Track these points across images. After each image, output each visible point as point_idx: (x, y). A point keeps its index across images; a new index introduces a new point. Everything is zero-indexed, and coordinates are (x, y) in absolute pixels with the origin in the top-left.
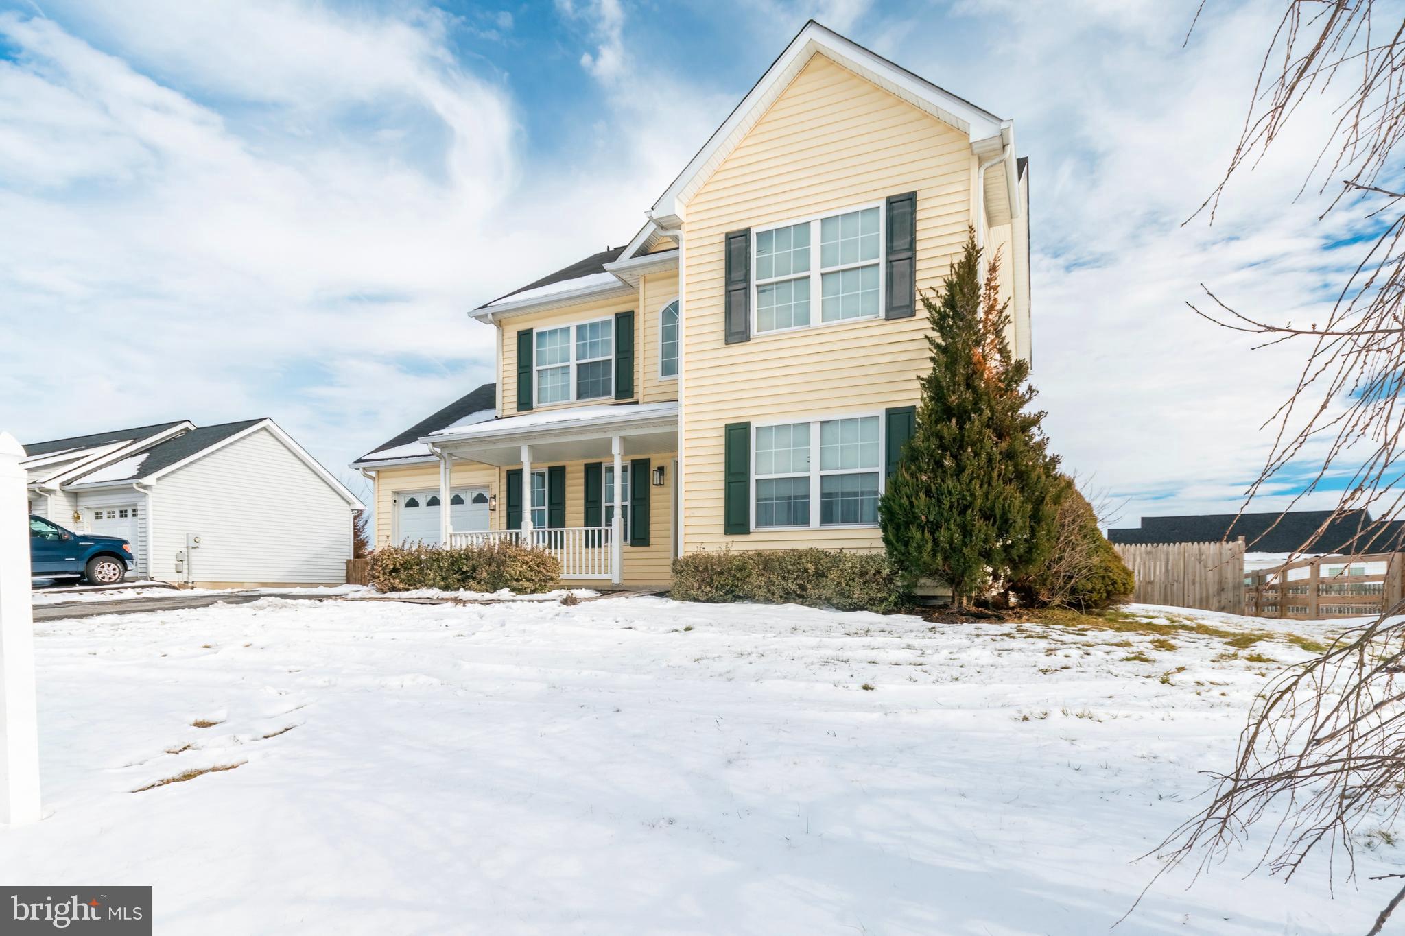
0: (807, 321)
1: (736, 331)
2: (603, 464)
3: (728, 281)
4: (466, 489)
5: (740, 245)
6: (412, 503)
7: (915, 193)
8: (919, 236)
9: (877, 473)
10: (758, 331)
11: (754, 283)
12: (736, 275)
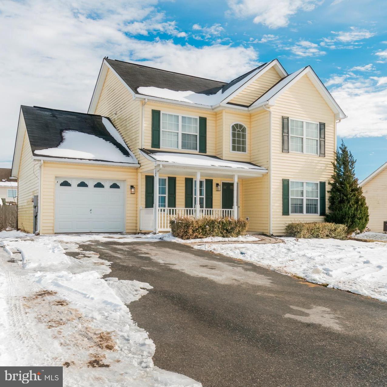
0: (302, 151)
1: (285, 149)
2: (193, 179)
3: (283, 132)
4: (106, 180)
5: (286, 121)
6: (66, 184)
7: (325, 123)
8: (326, 136)
9: (318, 199)
10: (291, 151)
11: (290, 135)
12: (286, 131)
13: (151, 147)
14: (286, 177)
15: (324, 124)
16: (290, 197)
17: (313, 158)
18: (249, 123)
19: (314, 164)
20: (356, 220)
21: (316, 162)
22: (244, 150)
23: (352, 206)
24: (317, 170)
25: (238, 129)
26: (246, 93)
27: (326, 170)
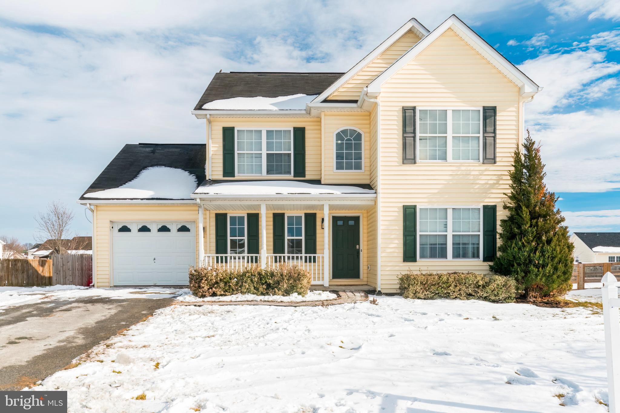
0: (445, 159)
1: (409, 158)
2: (285, 214)
3: (404, 131)
4: (172, 222)
5: (410, 114)
6: (125, 229)
7: (495, 107)
8: (498, 127)
9: (479, 235)
10: (420, 159)
11: (418, 135)
12: (409, 129)
13: (222, 176)
14: (410, 202)
15: (494, 109)
16: (418, 233)
17: (469, 168)
18: (368, 126)
19: (472, 177)
20: (532, 267)
21: (477, 173)
22: (358, 167)
23: (526, 244)
24: (477, 186)
25: (346, 136)
26: (362, 81)
27: (497, 185)
